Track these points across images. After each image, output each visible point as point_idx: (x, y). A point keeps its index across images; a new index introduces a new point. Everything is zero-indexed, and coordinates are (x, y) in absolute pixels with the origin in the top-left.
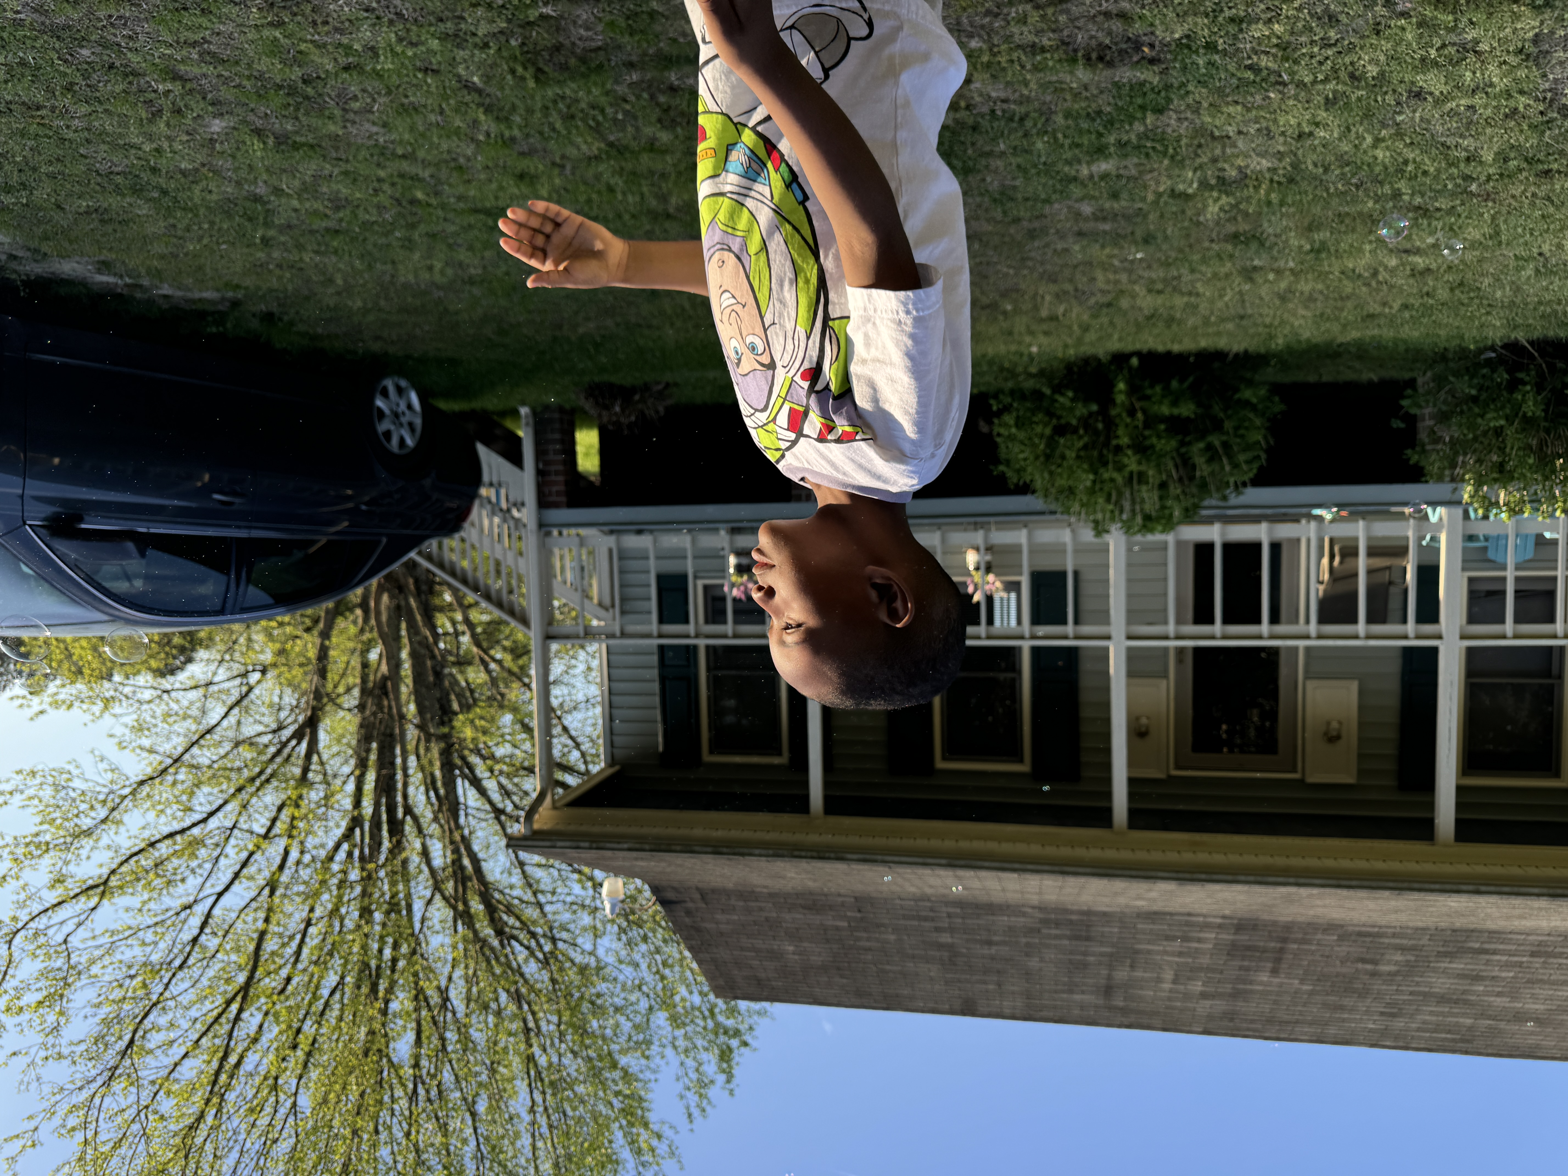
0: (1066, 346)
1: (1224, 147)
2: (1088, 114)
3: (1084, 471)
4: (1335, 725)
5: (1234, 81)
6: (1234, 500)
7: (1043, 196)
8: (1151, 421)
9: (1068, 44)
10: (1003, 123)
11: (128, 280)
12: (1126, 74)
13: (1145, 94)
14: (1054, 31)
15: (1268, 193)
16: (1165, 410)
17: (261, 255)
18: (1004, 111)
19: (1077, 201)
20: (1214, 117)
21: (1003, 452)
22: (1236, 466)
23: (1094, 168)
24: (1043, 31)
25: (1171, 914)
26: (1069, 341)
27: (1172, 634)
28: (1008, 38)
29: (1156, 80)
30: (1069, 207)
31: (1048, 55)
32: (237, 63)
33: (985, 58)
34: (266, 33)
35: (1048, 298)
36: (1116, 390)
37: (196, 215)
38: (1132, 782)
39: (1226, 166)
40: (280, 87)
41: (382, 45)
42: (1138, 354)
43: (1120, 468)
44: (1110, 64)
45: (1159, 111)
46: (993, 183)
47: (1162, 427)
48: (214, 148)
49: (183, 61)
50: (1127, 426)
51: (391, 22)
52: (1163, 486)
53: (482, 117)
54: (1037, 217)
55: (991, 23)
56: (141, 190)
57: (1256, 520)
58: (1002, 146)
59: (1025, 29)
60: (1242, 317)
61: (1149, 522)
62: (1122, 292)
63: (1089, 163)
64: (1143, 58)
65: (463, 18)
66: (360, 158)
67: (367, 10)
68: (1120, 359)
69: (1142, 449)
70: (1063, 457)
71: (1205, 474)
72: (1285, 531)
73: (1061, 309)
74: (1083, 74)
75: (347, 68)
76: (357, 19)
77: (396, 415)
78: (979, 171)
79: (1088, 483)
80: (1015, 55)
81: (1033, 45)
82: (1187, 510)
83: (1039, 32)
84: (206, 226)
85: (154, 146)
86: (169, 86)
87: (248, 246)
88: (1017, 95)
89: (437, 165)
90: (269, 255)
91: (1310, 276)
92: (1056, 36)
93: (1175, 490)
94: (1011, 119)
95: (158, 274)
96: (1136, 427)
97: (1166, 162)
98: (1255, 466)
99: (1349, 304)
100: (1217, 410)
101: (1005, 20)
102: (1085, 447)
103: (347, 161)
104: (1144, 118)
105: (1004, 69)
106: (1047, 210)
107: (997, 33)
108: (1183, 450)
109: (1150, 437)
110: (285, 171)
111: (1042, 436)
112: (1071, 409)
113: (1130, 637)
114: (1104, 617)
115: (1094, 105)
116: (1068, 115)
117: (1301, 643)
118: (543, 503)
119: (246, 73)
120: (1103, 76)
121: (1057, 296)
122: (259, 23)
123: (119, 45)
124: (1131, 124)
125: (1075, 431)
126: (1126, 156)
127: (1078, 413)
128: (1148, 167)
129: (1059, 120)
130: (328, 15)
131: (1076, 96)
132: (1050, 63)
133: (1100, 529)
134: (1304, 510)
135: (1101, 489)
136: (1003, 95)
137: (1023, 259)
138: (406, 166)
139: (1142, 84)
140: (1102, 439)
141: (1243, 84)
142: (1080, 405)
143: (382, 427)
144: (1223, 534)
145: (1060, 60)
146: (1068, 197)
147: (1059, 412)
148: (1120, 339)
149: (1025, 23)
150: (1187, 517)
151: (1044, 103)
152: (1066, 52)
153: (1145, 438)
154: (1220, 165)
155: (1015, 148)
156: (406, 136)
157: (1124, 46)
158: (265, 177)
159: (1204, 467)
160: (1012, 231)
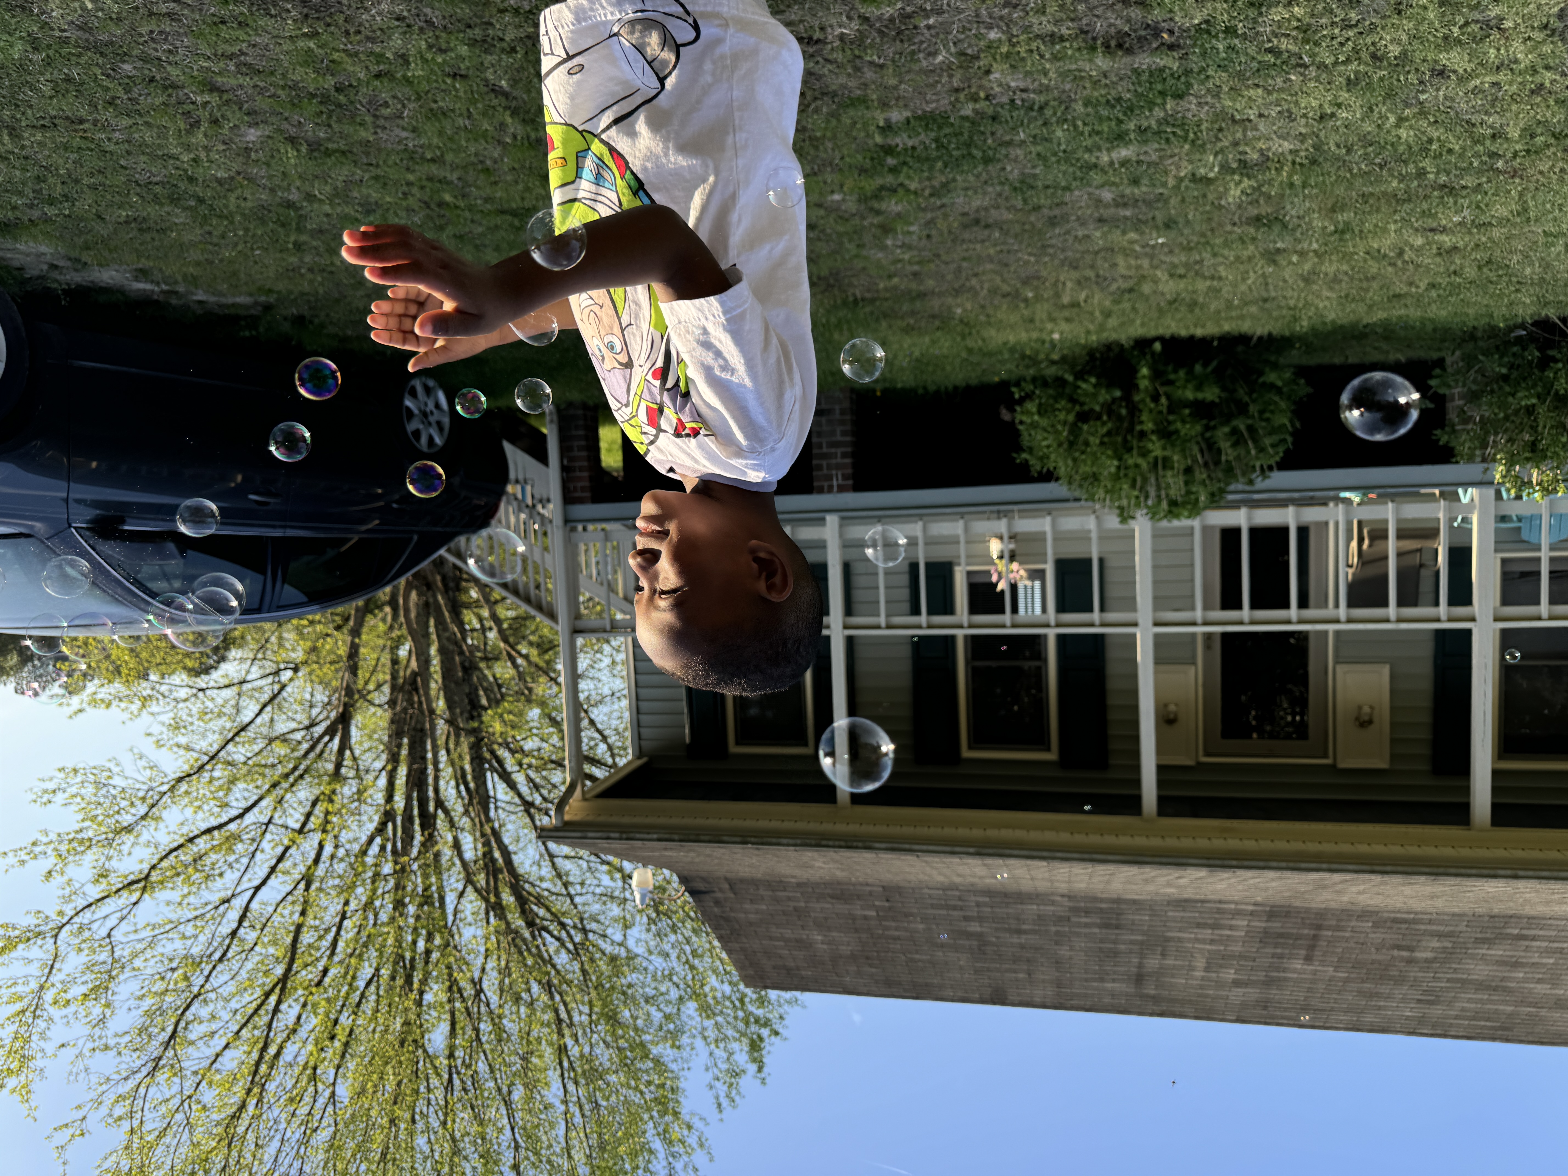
0: (1088, 332)
1: (1245, 131)
2: (1108, 101)
3: (1108, 457)
4: (1366, 709)
5: (1255, 65)
6: (1260, 484)
7: (1063, 184)
8: (1174, 406)
9: (1087, 32)
10: (1022, 112)
11: (164, 287)
12: (1144, 60)
13: (1165, 80)
14: (1072, 20)
15: (1290, 176)
16: (1189, 394)
17: (294, 260)
18: (1023, 100)
19: (1097, 188)
20: (1234, 101)
21: (1025, 441)
22: (1261, 450)
23: (1114, 155)
24: (1062, 20)
25: (1203, 901)
26: (1091, 327)
27: (1199, 620)
28: (1027, 29)
29: (1175, 66)
30: (1089, 194)
31: (1068, 44)
32: (272, 73)
33: (1004, 49)
34: (301, 44)
35: (1069, 285)
36: (1139, 375)
37: (232, 223)
38: (1162, 769)
39: (1248, 149)
40: (313, 96)
41: (413, 51)
42: (1161, 339)
43: (1144, 453)
44: (1129, 51)
45: (1179, 96)
46: (1013, 172)
47: (1187, 411)
48: (249, 157)
49: (220, 74)
50: (1151, 411)
51: (421, 29)
52: (1188, 471)
53: (509, 120)
54: (1057, 205)
55: (1010, 14)
56: (179, 199)
57: (1283, 504)
58: (1022, 135)
59: (1043, 18)
60: (1265, 300)
61: (1175, 508)
62: (1144, 277)
63: (1108, 150)
64: (1163, 44)
65: (491, 24)
66: (390, 163)
67: (398, 19)
68: (1143, 344)
69: (1166, 434)
70: (1087, 444)
71: (1231, 458)
72: (1312, 515)
73: (1083, 296)
74: (1102, 62)
75: (378, 76)
76: (389, 28)
77: (425, 414)
78: (999, 160)
79: (1113, 470)
80: (1034, 45)
81: (1052, 35)
82: (1213, 495)
83: (1057, 22)
84: (241, 233)
85: (192, 156)
86: (207, 98)
87: (281, 251)
88: (1036, 84)
89: (465, 168)
90: (301, 260)
91: (1334, 258)
92: (1075, 25)
93: (1200, 474)
94: (1031, 109)
95: (194, 281)
96: (1161, 412)
97: (1187, 147)
98: (1281, 450)
99: (1375, 285)
100: (1241, 393)
101: (1024, 10)
102: (1109, 433)
103: (378, 166)
104: (1164, 104)
105: (1023, 59)
106: (1067, 197)
107: (1016, 24)
108: (1208, 435)
109: (1175, 422)
110: (317, 177)
111: (1065, 423)
112: (1095, 395)
113: (1156, 624)
114: (1130, 604)
115: (1113, 92)
116: (1087, 103)
117: (1331, 628)
118: (569, 499)
119: (281, 83)
120: (1122, 63)
121: (1079, 283)
122: (293, 34)
123: (159, 59)
124: (1150, 110)
125: (1099, 417)
126: (1146, 142)
127: (1101, 399)
128: (1169, 152)
129: (1079, 108)
130: (360, 24)
131: (1096, 83)
132: (1070, 52)
133: (1125, 516)
134: (1332, 493)
135: (1126, 475)
136: (1022, 85)
137: (1044, 247)
138: (434, 170)
139: (1162, 70)
140: (1126, 424)
141: (1263, 67)
142: (1103, 391)
143: (411, 427)
144: (1249, 518)
145: (1079, 49)
146: (1089, 185)
147: (1082, 399)
148: (1143, 324)
149: (1044, 13)
150: (1212, 502)
151: (1064, 91)
152: (1084, 40)
153: (1169, 423)
154: (1241, 149)
155: (1035, 137)
156: (435, 141)
157: (1143, 33)
158: (298, 183)
159: (1230, 451)
160: (1032, 218)
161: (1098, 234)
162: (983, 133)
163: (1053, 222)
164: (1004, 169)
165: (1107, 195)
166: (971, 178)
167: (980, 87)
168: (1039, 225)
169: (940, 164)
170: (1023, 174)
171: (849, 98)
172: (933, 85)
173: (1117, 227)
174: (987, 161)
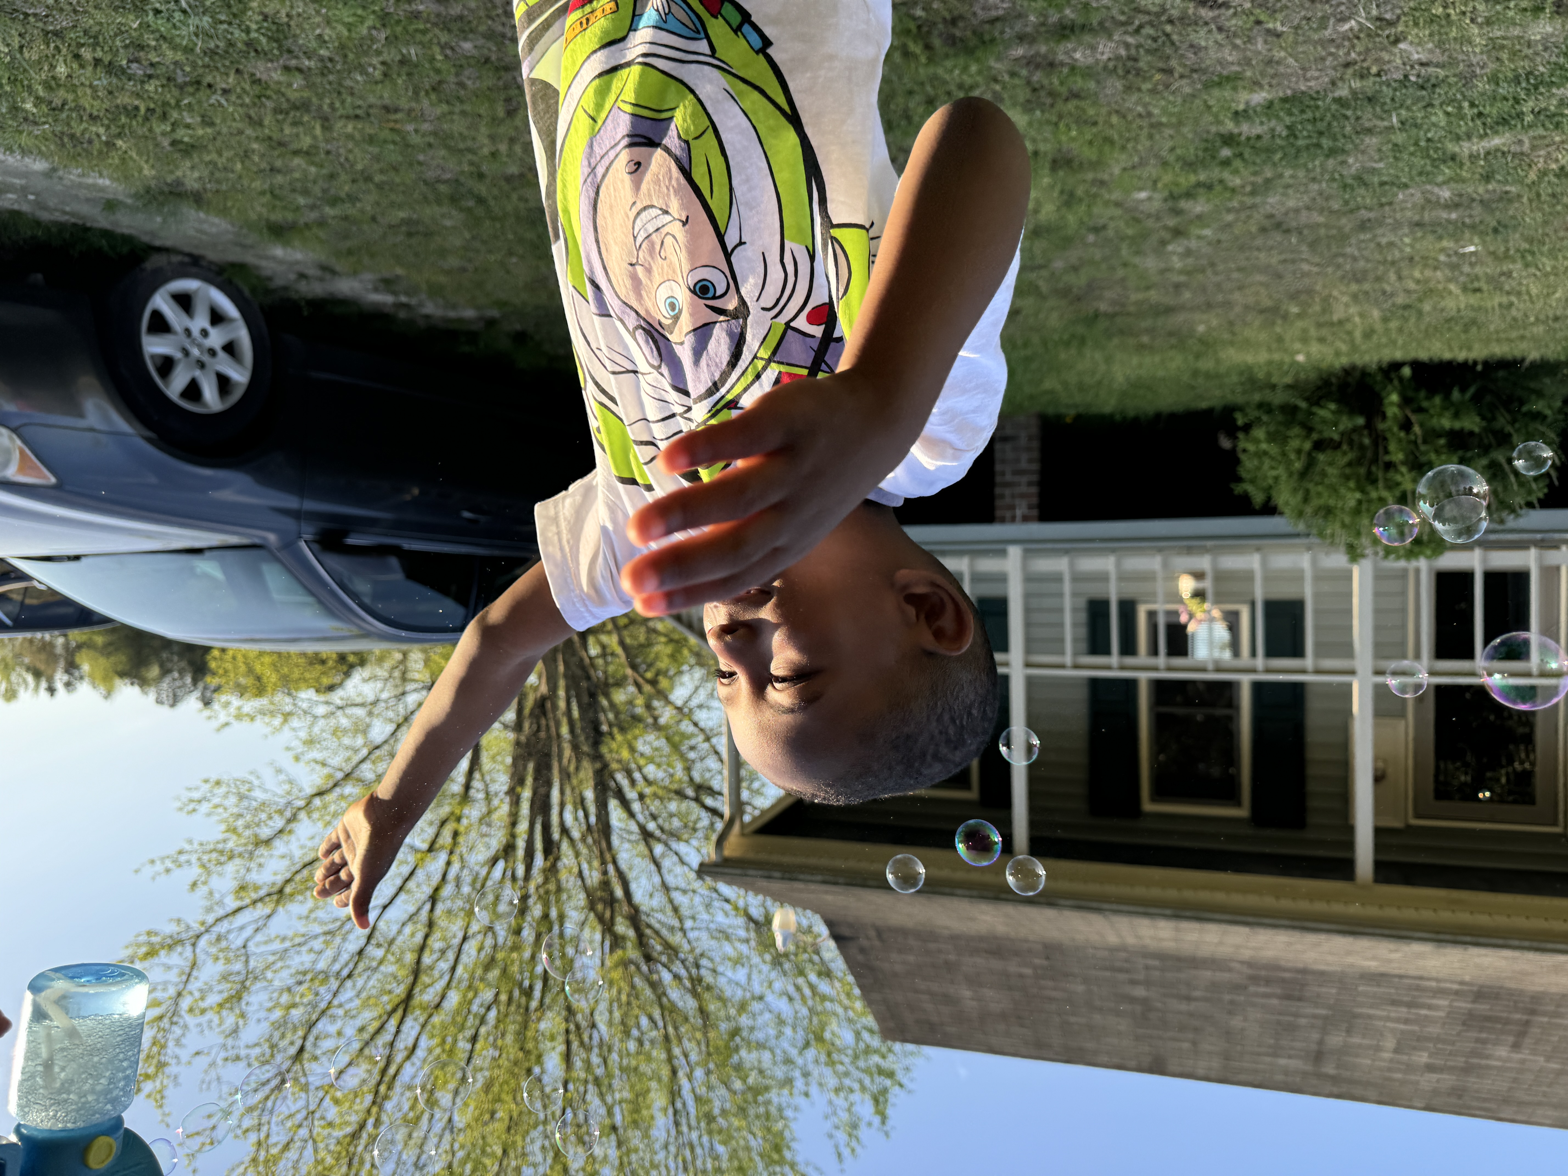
0: (1337, 355)
2: (1517, 77)
3: (1349, 489)
7: (1404, 180)
8: (1431, 435)
10: (1410, 91)
11: (401, 299)
16: (1446, 423)
18: (1419, 76)
19: (1438, 185)
21: (1247, 470)
23: (1483, 144)
26: (1344, 349)
30: (1424, 192)
35: (1344, 299)
36: (1387, 402)
38: (1379, 832)
42: (1414, 363)
43: (1391, 486)
50: (1400, 440)
54: (1381, 205)
57: (1525, 545)
61: (1416, 547)
68: (1390, 369)
70: (1324, 475)
79: (1353, 503)
87: (539, 259)
95: (439, 291)
96: (1412, 442)
98: (1544, 485)
102: (1350, 464)
106: (1399, 196)
109: (1427, 452)
111: (1298, 452)
112: (1334, 423)
113: (1377, 673)
114: (1347, 650)
115: (1529, 65)
121: (1356, 297)
124: (1560, 87)
125: (1338, 446)
126: (1530, 127)
127: (1341, 427)
131: (1515, 54)
132: (1511, 14)
133: (1353, 555)
137: (1336, 255)
140: (1369, 455)
142: (1343, 419)
144: (1484, 560)
145: (1524, 10)
147: (1319, 427)
148: (1403, 346)
160: (1344, 221)
161: (1407, 240)
162: (1346, 118)
163: (1363, 226)
164: (1344, 163)
165: (1445, 194)
166: (1301, 174)
167: (1377, 60)
168: (1347, 230)
169: (1278, 156)
170: (1363, 168)
171: (1220, 75)
172: (1323, 59)
173: (1434, 232)
174: (1332, 152)
